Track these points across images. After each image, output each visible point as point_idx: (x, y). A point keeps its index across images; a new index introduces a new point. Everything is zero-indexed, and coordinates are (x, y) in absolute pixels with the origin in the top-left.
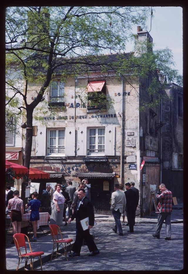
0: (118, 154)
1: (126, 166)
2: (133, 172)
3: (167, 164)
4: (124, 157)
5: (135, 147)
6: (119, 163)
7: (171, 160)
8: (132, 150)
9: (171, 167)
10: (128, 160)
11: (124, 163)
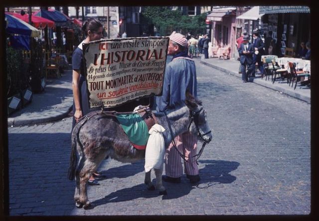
0: (105, 15)
1: (111, 23)
2: (115, 26)
3: (129, 20)
4: (109, 17)
5: (115, 11)
6: (106, 21)
7: (131, 17)
8: (114, 13)
9: (131, 22)
10: (112, 19)
11: (109, 21)
